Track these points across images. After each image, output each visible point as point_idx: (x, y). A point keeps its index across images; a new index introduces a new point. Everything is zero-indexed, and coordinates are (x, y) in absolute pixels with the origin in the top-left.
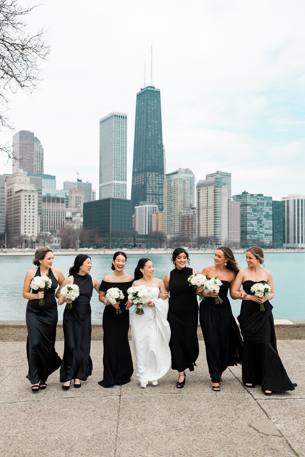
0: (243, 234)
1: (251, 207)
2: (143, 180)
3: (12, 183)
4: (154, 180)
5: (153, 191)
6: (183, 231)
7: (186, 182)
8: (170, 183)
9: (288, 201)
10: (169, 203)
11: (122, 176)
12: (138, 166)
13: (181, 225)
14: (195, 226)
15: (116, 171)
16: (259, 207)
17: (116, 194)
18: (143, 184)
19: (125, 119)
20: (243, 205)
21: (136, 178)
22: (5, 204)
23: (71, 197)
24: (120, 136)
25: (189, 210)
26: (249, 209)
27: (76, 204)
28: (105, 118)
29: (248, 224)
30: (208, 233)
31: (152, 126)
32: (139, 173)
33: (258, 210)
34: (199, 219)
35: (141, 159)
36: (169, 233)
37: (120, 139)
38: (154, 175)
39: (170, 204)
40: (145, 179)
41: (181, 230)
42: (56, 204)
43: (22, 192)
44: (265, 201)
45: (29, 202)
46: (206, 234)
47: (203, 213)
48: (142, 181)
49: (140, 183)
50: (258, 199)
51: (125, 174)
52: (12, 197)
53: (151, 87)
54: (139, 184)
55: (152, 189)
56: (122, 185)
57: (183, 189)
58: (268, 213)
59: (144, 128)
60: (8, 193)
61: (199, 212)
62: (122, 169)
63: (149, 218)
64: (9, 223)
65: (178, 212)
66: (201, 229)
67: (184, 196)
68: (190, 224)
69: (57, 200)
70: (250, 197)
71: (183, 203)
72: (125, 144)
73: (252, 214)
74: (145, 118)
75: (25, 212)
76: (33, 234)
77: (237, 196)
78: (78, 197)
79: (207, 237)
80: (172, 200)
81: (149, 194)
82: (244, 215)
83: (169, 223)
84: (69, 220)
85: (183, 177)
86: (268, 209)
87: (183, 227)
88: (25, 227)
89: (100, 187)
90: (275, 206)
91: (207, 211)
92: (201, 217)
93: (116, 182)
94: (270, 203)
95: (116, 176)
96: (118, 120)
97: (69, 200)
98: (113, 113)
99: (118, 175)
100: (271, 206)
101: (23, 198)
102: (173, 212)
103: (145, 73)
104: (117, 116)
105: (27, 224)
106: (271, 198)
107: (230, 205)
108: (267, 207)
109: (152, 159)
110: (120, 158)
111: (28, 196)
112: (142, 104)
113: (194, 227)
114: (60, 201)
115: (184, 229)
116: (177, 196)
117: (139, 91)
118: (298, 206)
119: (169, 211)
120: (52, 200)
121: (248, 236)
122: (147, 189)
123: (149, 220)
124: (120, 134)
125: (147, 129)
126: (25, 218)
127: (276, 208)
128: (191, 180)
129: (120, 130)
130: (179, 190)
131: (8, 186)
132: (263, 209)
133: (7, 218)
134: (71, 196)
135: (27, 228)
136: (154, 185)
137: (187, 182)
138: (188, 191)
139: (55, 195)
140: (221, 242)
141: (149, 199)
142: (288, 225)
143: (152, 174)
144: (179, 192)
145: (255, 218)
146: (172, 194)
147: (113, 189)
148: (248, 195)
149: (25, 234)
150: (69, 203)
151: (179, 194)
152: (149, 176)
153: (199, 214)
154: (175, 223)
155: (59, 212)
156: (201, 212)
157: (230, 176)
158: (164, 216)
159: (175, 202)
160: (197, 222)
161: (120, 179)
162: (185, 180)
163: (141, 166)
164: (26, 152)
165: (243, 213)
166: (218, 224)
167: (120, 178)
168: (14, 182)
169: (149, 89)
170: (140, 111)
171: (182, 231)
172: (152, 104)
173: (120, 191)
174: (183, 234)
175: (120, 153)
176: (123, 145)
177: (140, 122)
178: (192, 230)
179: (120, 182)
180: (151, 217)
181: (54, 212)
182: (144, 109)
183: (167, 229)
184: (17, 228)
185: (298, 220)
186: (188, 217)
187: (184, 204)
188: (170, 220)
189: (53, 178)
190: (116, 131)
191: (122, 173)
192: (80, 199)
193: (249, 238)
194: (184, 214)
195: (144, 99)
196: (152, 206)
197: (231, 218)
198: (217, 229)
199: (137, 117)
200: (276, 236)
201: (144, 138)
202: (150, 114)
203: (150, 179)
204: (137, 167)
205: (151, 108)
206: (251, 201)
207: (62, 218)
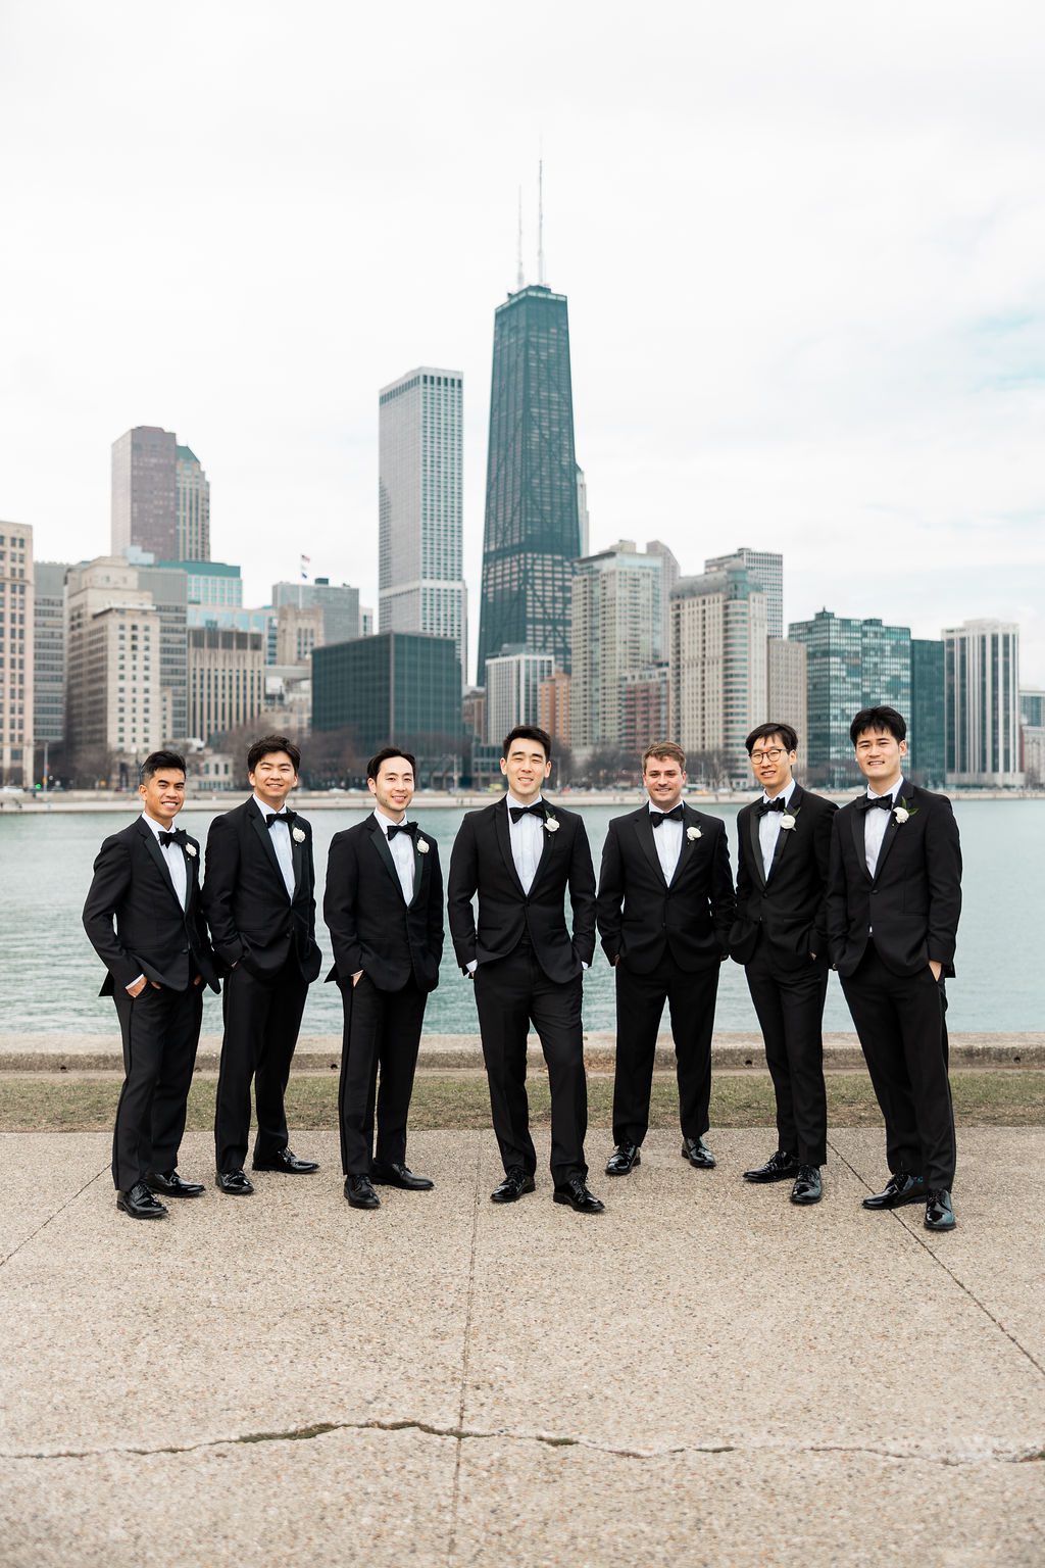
0: (818, 743)
1: (843, 658)
2: (515, 576)
3: (83, 587)
4: (548, 579)
5: (545, 613)
6: (631, 734)
7: (641, 582)
8: (591, 585)
9: (963, 640)
10: (587, 649)
11: (449, 567)
12: (499, 535)
13: (624, 717)
14: (667, 718)
15: (428, 551)
16: (867, 659)
17: (428, 621)
18: (516, 589)
19: (456, 388)
20: (819, 655)
21: (495, 572)
22: (65, 652)
23: (284, 631)
24: (442, 441)
25: (648, 669)
26: (837, 666)
27: (299, 653)
28: (394, 387)
29: (833, 712)
30: (706, 742)
31: (543, 411)
32: (504, 557)
33: (867, 670)
34: (678, 696)
35: (509, 511)
36: (587, 741)
37: (442, 451)
38: (550, 563)
39: (592, 652)
40: (522, 575)
41: (624, 731)
42: (235, 652)
43: (110, 615)
44: (887, 642)
45: (134, 648)
46: (700, 743)
47: (690, 677)
48: (511, 581)
49: (507, 586)
50: (865, 634)
51: (456, 558)
52: (84, 630)
53: (539, 288)
54: (503, 590)
55: (543, 606)
56: (449, 593)
57: (631, 604)
58: (897, 677)
59: (519, 417)
60: (73, 619)
61: (678, 674)
62: (449, 543)
63: (527, 695)
64: (75, 711)
65: (617, 676)
66: (685, 728)
67: (633, 626)
68: (652, 715)
69: (238, 641)
70: (838, 628)
71: (631, 648)
72: (456, 466)
73: (845, 682)
74: (521, 386)
75: (122, 677)
76: (146, 745)
77: (800, 625)
78: (306, 630)
79: (703, 753)
80: (597, 640)
81: (534, 621)
82: (821, 683)
83: (587, 711)
84: (277, 701)
85: (630, 567)
86: (899, 667)
87: (632, 724)
88: (122, 725)
89: (381, 599)
90: (922, 658)
91: (703, 671)
92: (686, 691)
93: (428, 583)
94: (905, 647)
95: (428, 566)
96: (435, 391)
97: (279, 642)
98: (420, 369)
99: (435, 561)
100: (906, 657)
101: (113, 633)
102: (601, 678)
103: (520, 243)
104: (432, 378)
105: (128, 716)
106: (907, 631)
107: (774, 652)
108: (894, 660)
109: (542, 511)
110: (442, 509)
111: (128, 627)
112: (512, 340)
113: (663, 722)
114: (249, 645)
115: (634, 727)
116: (612, 627)
117: (503, 300)
118: (995, 654)
119: (588, 673)
120: (224, 640)
121: (833, 749)
122: (526, 606)
123: (527, 700)
124: (442, 436)
125: (527, 418)
126: (121, 695)
127: (922, 662)
128: (657, 576)
129: (443, 422)
130: (617, 608)
131: (72, 596)
132: (882, 666)
133: (70, 697)
134: (283, 627)
135: (128, 726)
136: (551, 594)
137: (644, 582)
138: (646, 610)
139: (233, 626)
140: (745, 768)
141: (534, 635)
142: (963, 714)
143: (543, 559)
144: (617, 614)
145: (854, 693)
146: (598, 621)
147: (421, 607)
148: (832, 621)
149: (121, 745)
150: (277, 650)
151: (618, 620)
152: (533, 564)
153: (679, 682)
154: (607, 709)
155: (245, 679)
156: (686, 676)
157: (780, 563)
158: (572, 688)
159: (607, 646)
160: (672, 707)
161: (442, 576)
162: (637, 576)
163: (509, 533)
164: (152, 493)
165: (819, 677)
166: (738, 714)
167: (442, 571)
168: (89, 584)
169: (532, 294)
170: (505, 362)
171: (626, 734)
172: (541, 341)
173: (442, 613)
174: (632, 744)
175: (442, 494)
176: (449, 470)
177: (504, 398)
178: (659, 733)
179: (442, 584)
180: (535, 691)
181: (231, 678)
182: (518, 356)
183: (582, 729)
184: (98, 727)
185: (995, 698)
186: (647, 691)
187: (633, 651)
188: (592, 702)
189: (235, 571)
190: (429, 425)
191: (449, 557)
192: (312, 636)
193: (838, 756)
194: (633, 683)
195: (517, 327)
196: (538, 658)
197: (778, 693)
198: (733, 729)
199: (497, 381)
200: (922, 750)
201: (519, 447)
202: (535, 372)
203: (537, 574)
204: (496, 539)
205: (538, 353)
206: (844, 641)
207: (256, 697)
